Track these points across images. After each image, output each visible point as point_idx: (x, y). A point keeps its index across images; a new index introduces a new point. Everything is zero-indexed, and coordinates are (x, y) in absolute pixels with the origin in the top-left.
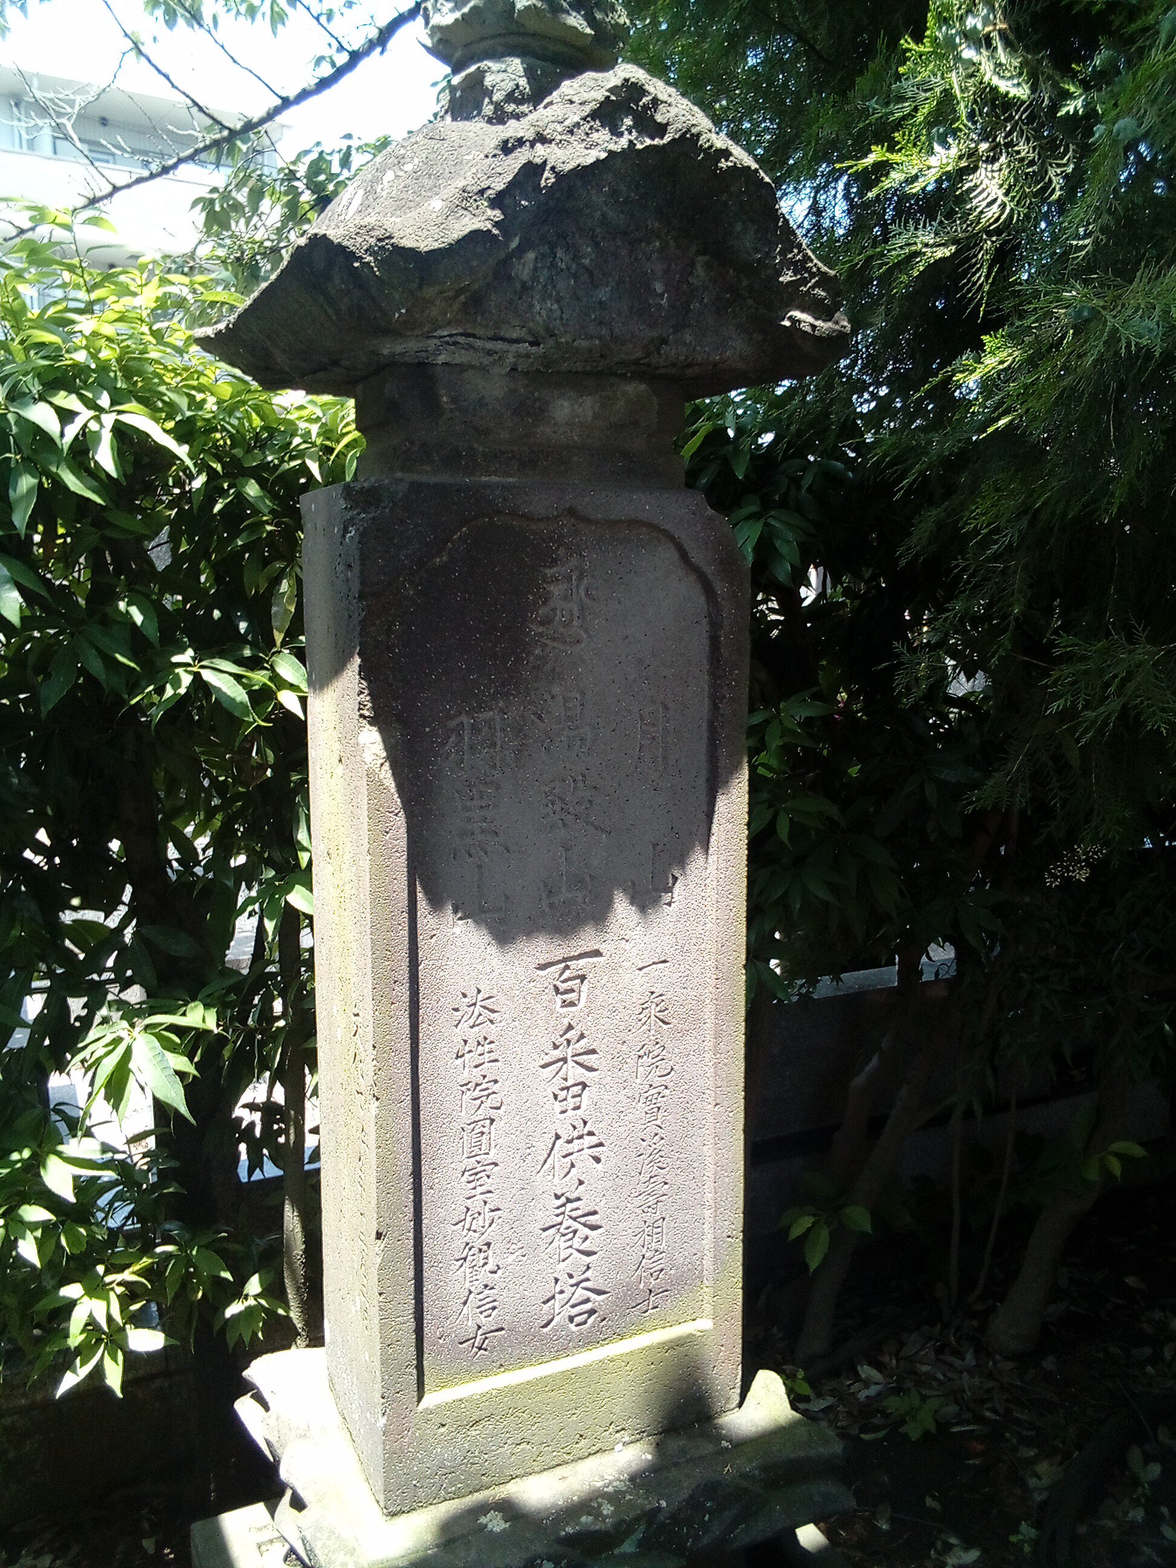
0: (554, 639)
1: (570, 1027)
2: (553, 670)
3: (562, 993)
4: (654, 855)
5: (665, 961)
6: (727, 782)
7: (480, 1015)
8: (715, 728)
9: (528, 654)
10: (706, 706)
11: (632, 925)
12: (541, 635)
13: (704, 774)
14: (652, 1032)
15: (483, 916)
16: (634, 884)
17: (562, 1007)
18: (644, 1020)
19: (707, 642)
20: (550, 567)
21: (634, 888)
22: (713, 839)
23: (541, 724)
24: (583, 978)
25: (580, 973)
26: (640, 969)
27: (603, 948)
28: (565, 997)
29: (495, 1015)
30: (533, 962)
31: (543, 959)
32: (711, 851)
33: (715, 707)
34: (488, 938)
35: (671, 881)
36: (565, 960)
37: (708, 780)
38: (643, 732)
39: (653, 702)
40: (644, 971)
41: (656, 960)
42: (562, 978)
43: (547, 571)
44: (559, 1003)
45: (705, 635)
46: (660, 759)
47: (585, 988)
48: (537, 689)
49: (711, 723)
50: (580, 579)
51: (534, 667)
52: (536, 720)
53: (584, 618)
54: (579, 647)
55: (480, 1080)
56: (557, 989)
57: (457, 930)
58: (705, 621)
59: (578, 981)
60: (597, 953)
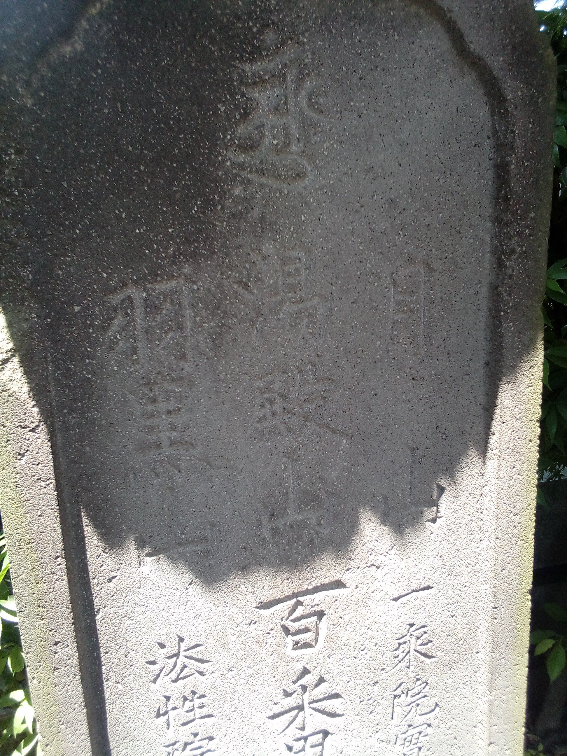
0: (261, 172)
1: (305, 672)
2: (262, 219)
3: (293, 634)
4: (413, 462)
5: (428, 588)
6: (514, 367)
7: (185, 666)
8: (499, 295)
9: (224, 194)
10: (487, 265)
11: (385, 547)
12: (241, 166)
13: (482, 357)
14: (412, 668)
15: (181, 549)
16: (385, 498)
17: (294, 649)
18: (401, 657)
19: (490, 174)
20: (251, 61)
21: (386, 504)
22: (493, 440)
23: (248, 296)
24: (321, 615)
25: (316, 609)
26: (395, 599)
27: (345, 578)
28: (297, 638)
29: (206, 665)
30: (253, 601)
31: (266, 596)
32: (489, 454)
33: (500, 265)
34: (187, 577)
35: (435, 493)
36: (295, 595)
37: (487, 364)
38: (398, 303)
39: (411, 260)
40: (400, 600)
41: (417, 587)
42: (292, 617)
43: (247, 67)
44: (290, 645)
45: (487, 163)
46: (421, 340)
47: (324, 624)
48: (240, 247)
49: (494, 288)
50: (300, 80)
51: (233, 215)
52: (241, 290)
53: (307, 141)
54: (301, 185)
55: (191, 738)
56: (286, 630)
57: (145, 569)
58: (487, 144)
59: (315, 618)
60: (339, 584)
